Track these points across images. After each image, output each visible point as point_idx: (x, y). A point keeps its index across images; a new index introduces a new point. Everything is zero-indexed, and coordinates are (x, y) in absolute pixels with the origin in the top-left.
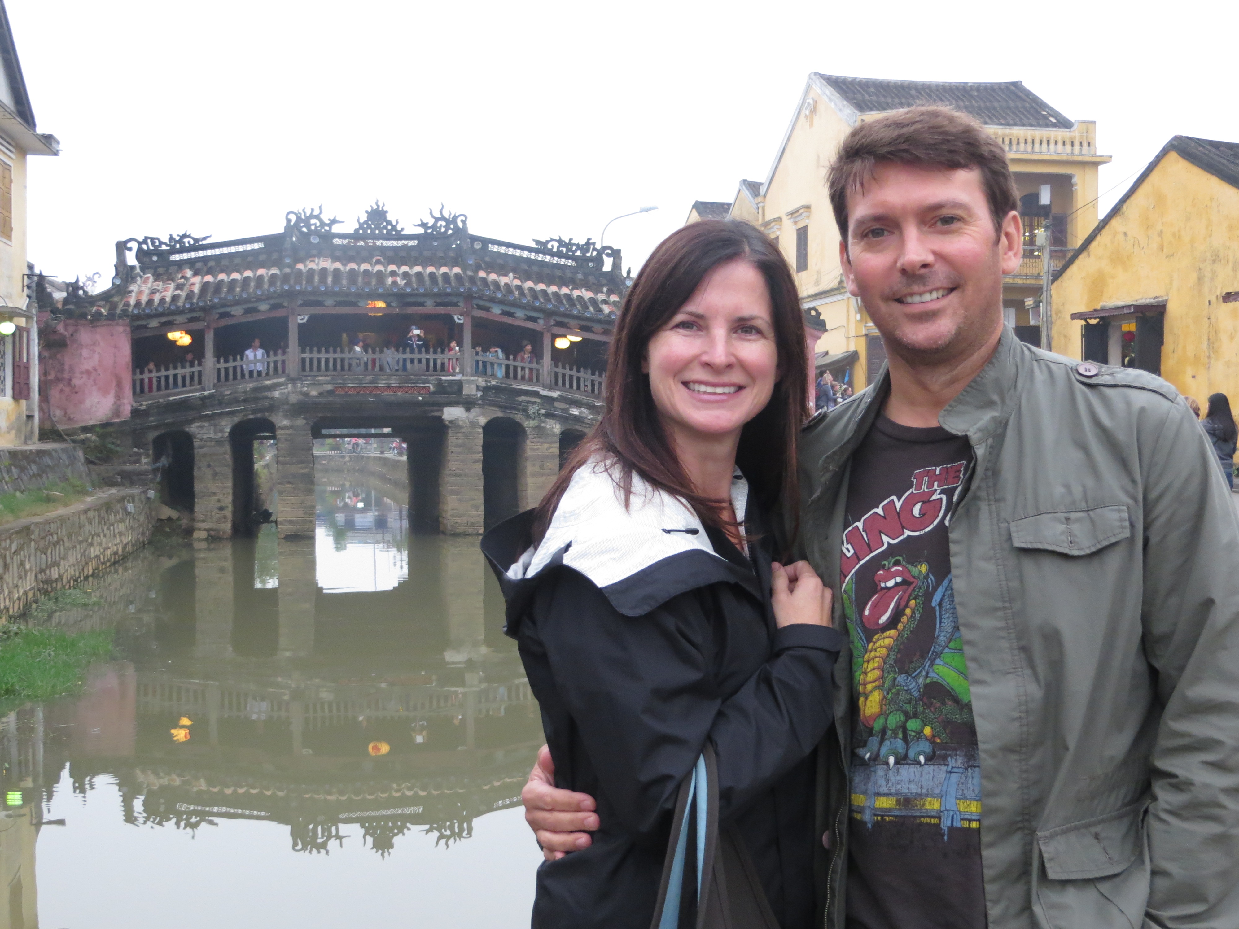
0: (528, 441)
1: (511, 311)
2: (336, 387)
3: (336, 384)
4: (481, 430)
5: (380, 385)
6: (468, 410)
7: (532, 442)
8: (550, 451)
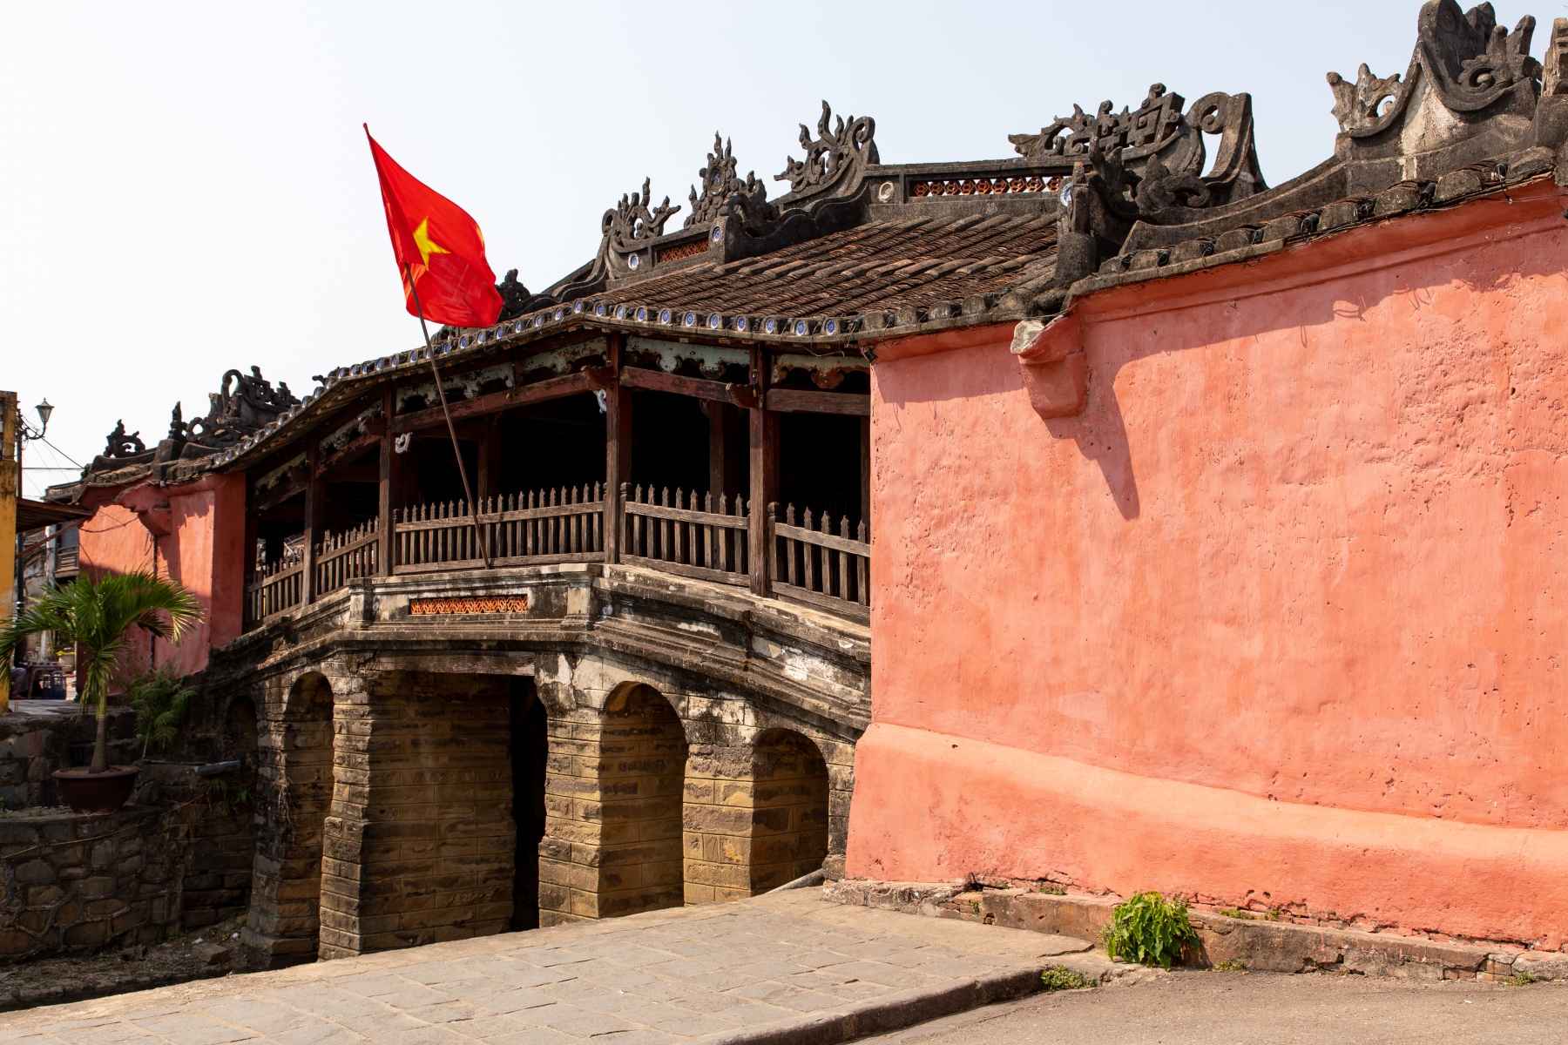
0: (688, 763)
1: (696, 357)
2: (410, 601)
3: (411, 592)
4: (596, 721)
5: (463, 594)
6: (573, 661)
7: (695, 768)
8: (731, 800)
